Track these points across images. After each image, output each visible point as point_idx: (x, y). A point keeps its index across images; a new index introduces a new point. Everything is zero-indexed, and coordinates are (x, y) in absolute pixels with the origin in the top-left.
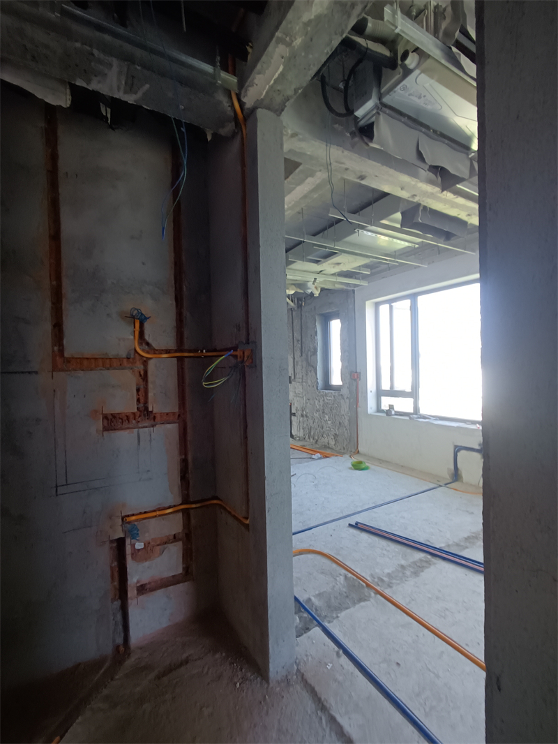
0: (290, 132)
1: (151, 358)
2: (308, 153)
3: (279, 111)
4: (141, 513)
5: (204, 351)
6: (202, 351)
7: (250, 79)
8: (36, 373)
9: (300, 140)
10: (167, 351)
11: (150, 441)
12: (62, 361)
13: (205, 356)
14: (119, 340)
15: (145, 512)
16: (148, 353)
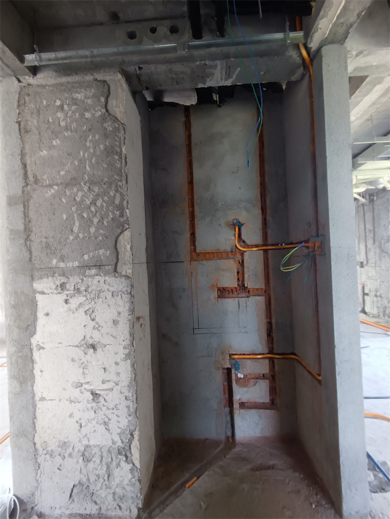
0: (354, 53)
1: (246, 251)
2: (375, 64)
3: (342, 40)
4: (241, 354)
5: (283, 244)
6: (282, 245)
7: (315, 26)
8: (183, 262)
9: (365, 56)
10: (257, 246)
11: (246, 307)
12: (196, 255)
13: (284, 248)
14: (226, 240)
15: (244, 354)
16: (244, 247)
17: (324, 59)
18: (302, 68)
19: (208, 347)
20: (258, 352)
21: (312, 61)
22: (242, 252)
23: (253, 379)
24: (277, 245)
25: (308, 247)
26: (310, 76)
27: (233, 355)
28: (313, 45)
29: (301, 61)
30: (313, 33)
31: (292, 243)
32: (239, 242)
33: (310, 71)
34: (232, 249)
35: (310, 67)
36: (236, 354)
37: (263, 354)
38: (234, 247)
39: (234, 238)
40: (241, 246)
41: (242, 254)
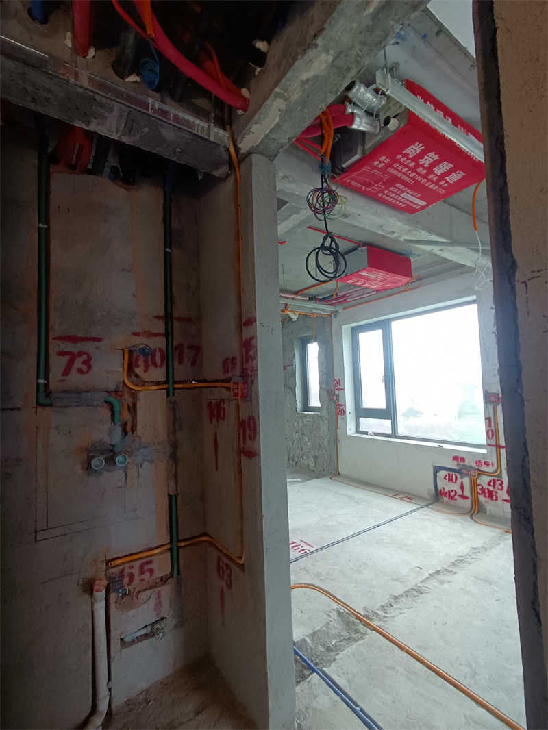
0: (281, 175)
1: (141, 391)
2: (297, 193)
3: (272, 157)
4: (126, 556)
6: (191, 382)
7: (247, 128)
8: (19, 409)
9: (290, 182)
10: (158, 383)
11: (138, 477)
13: (195, 388)
14: (108, 373)
15: (131, 555)
16: (137, 385)
17: (254, 168)
18: (227, 166)
19: (66, 559)
20: (154, 546)
21: (240, 162)
22: (133, 391)
23: (145, 590)
24: (185, 382)
25: (228, 389)
26: (236, 179)
27: (113, 560)
28: (244, 146)
29: (227, 158)
30: (245, 134)
31: (205, 381)
32: (129, 376)
33: (236, 173)
34: (117, 387)
35: (237, 169)
36: (118, 558)
37: (162, 546)
38: (121, 385)
39: (122, 369)
40: (132, 382)
41: (134, 395)
